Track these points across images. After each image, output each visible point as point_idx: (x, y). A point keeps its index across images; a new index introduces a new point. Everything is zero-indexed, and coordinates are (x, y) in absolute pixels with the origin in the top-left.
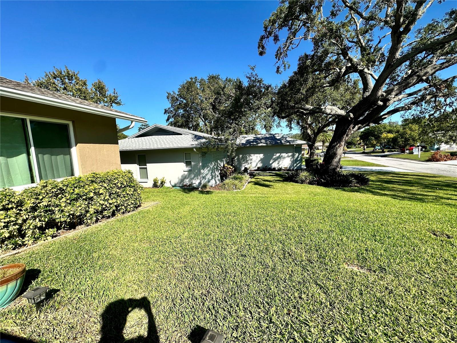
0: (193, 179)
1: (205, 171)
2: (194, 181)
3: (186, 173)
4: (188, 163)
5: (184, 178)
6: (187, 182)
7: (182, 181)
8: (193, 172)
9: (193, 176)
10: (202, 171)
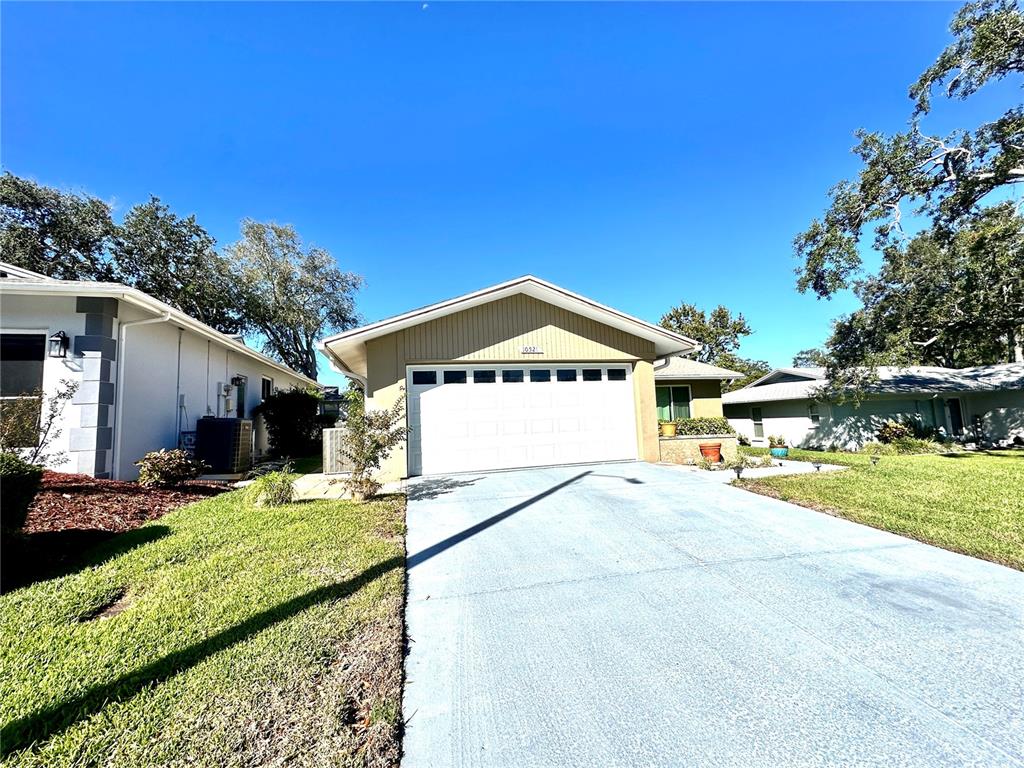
0: (822, 439)
1: (840, 429)
2: (823, 443)
3: (813, 431)
4: (815, 419)
5: (810, 438)
6: (814, 443)
7: (807, 441)
8: (823, 430)
9: (821, 435)
10: (834, 429)
